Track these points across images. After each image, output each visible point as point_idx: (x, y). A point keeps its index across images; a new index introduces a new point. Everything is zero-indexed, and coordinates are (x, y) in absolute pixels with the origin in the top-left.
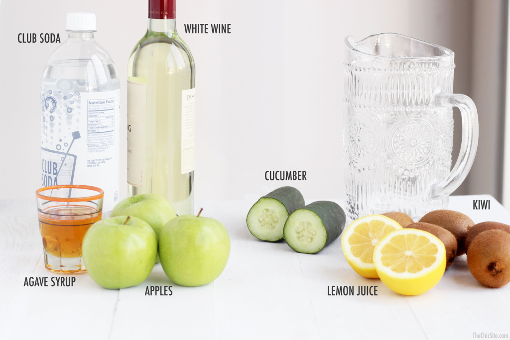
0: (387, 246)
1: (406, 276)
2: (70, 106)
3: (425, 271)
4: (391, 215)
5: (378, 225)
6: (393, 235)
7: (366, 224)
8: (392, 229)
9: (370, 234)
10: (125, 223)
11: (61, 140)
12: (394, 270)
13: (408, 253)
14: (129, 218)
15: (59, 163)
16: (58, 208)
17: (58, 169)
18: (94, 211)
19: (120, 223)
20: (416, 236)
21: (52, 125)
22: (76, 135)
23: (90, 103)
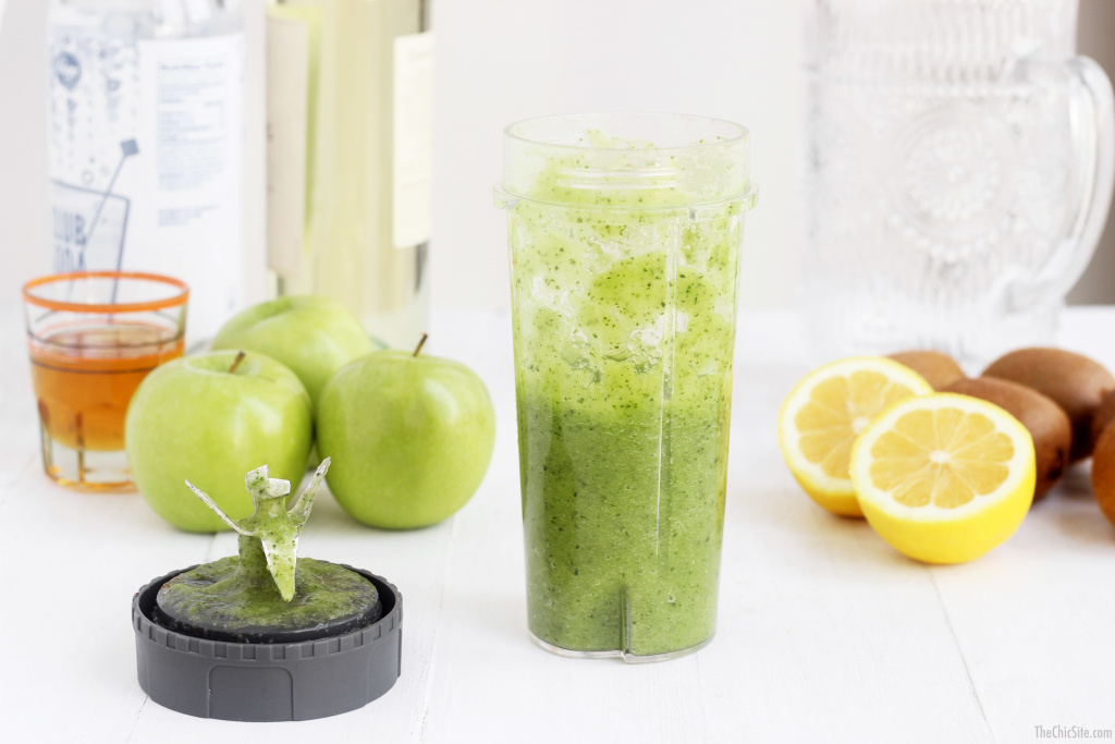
0: (888, 438)
1: (930, 515)
2: (115, 75)
3: (980, 504)
4: (909, 359)
5: (870, 384)
6: (903, 409)
7: (841, 381)
8: (902, 394)
9: (851, 406)
10: (232, 370)
11: (92, 160)
12: (902, 499)
13: (939, 457)
14: (241, 356)
15: (89, 216)
16: (81, 328)
17: (86, 230)
18: (165, 336)
19: (222, 370)
20: (960, 413)
21: (71, 122)
22: (130, 148)
23: (164, 68)
